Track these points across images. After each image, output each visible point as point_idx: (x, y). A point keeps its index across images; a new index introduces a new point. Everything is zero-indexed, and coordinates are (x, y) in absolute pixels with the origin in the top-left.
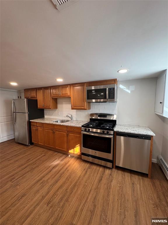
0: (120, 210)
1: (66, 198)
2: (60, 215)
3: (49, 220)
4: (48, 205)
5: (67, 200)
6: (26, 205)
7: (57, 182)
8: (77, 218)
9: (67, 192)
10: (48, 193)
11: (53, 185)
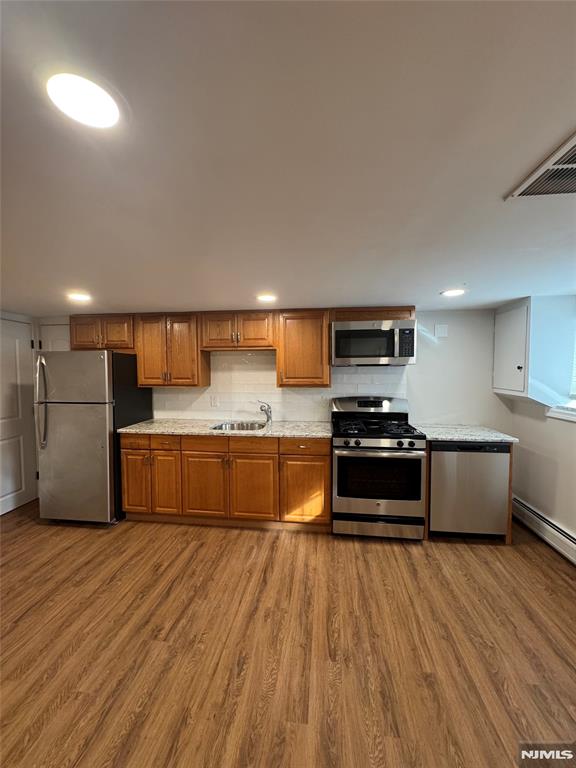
0: (498, 619)
1: (366, 631)
2: (384, 669)
3: (366, 687)
4: (334, 660)
5: (373, 635)
6: (276, 679)
7: (309, 604)
8: (426, 660)
9: (356, 618)
10: (308, 633)
11: (306, 612)
